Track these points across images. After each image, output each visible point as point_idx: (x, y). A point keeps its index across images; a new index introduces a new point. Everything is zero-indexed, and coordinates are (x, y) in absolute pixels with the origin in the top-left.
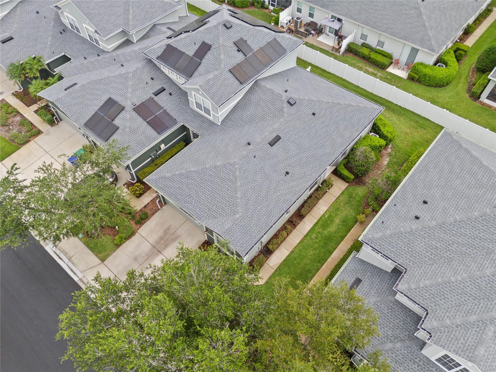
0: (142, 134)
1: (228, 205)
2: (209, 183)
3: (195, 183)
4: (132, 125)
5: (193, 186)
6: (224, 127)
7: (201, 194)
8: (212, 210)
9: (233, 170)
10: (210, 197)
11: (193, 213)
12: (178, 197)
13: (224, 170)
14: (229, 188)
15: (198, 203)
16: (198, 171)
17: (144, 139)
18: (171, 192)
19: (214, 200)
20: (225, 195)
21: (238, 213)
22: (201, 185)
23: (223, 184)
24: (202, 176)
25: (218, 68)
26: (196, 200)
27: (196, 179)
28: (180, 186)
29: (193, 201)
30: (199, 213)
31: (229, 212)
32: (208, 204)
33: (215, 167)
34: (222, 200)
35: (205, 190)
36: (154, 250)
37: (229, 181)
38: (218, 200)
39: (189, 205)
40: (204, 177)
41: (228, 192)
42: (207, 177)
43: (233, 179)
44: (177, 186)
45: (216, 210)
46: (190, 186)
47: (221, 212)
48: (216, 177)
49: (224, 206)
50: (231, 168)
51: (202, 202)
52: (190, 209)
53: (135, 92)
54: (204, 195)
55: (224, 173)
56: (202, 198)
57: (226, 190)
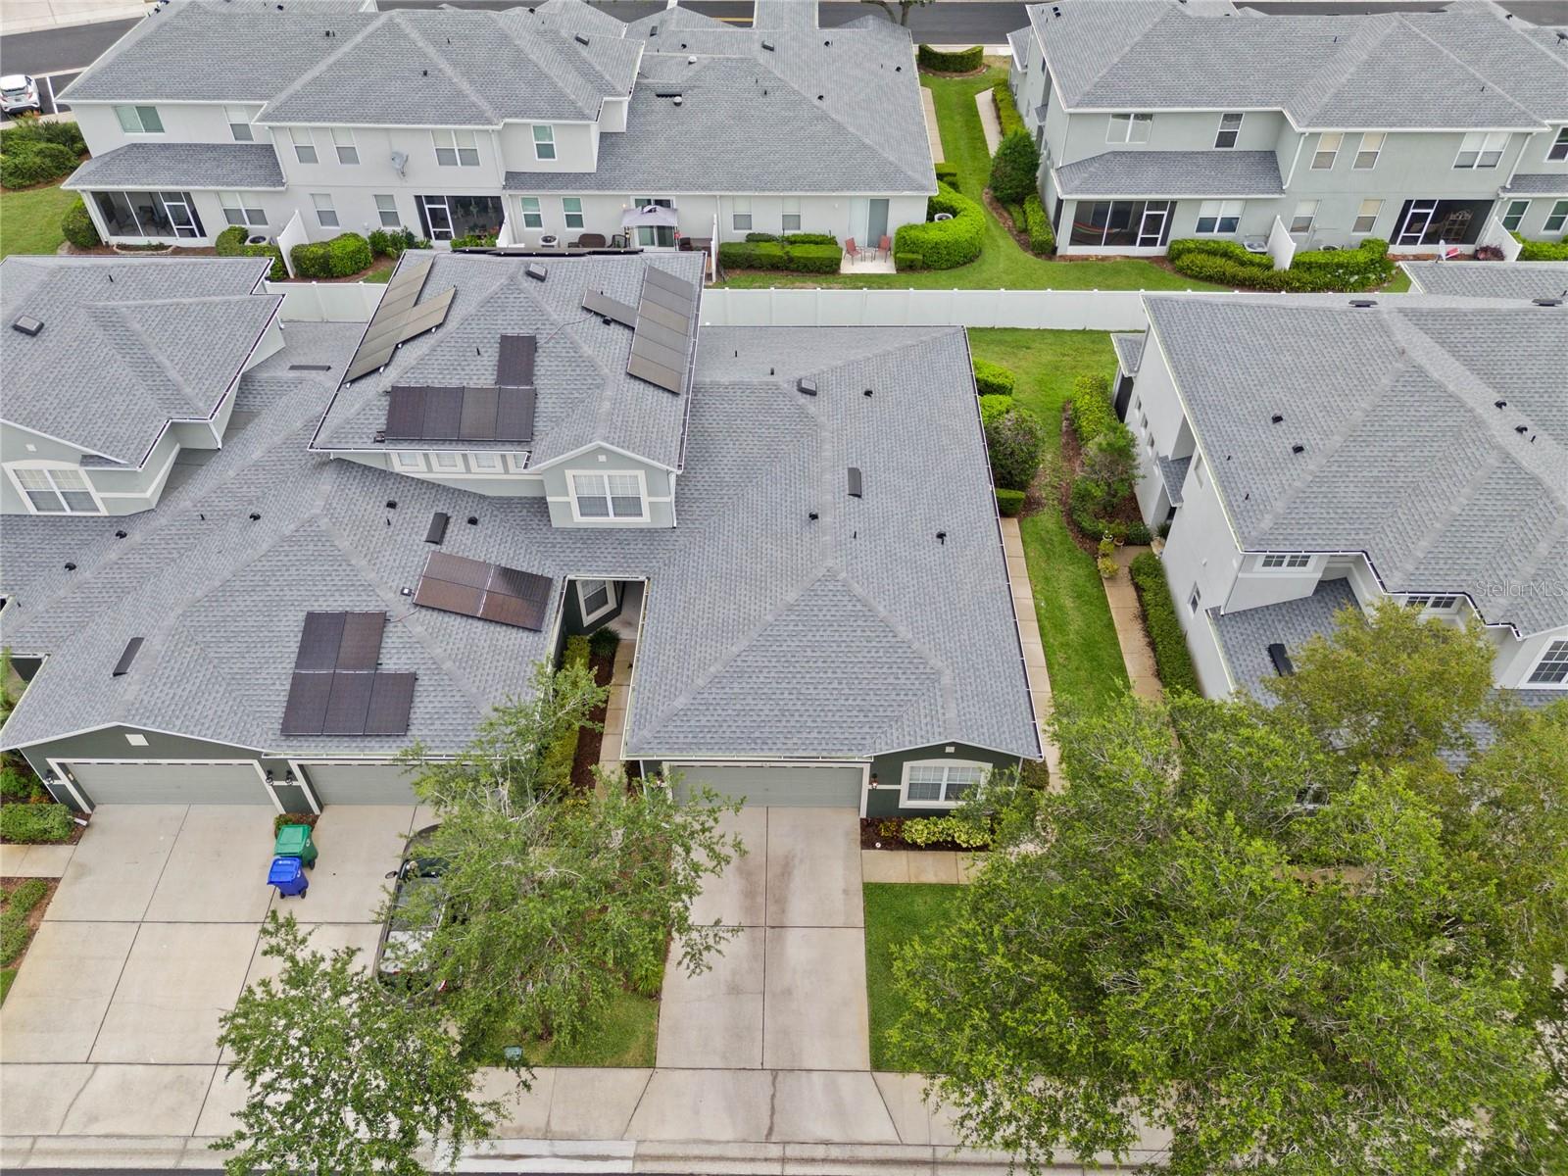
0: (496, 657)
1: (900, 671)
2: (809, 653)
3: (772, 674)
4: (449, 647)
5: (774, 685)
6: (690, 526)
7: (811, 691)
8: (873, 709)
9: (839, 588)
10: (840, 683)
11: (830, 746)
12: (757, 734)
13: (820, 602)
14: (869, 633)
15: (822, 714)
16: (755, 643)
17: (511, 665)
18: (728, 734)
19: (856, 682)
20: (873, 654)
21: (939, 673)
22: (791, 669)
23: (845, 634)
24: (774, 648)
25: (599, 381)
26: (811, 712)
27: (767, 664)
28: (738, 707)
29: (805, 718)
30: (847, 735)
31: (917, 686)
32: (850, 702)
33: (790, 608)
34: (877, 670)
35: (814, 674)
36: (760, 933)
37: (852, 619)
38: (866, 675)
39: (805, 735)
40: (784, 648)
41: (874, 644)
42: (789, 643)
43: (859, 607)
44: (730, 712)
45: (882, 702)
46: (765, 690)
47: (898, 698)
48: (814, 629)
49: (891, 680)
50: (831, 587)
51: (831, 707)
52: (816, 742)
53: (378, 561)
54: (820, 687)
55: (825, 609)
56: (821, 696)
57: (865, 644)
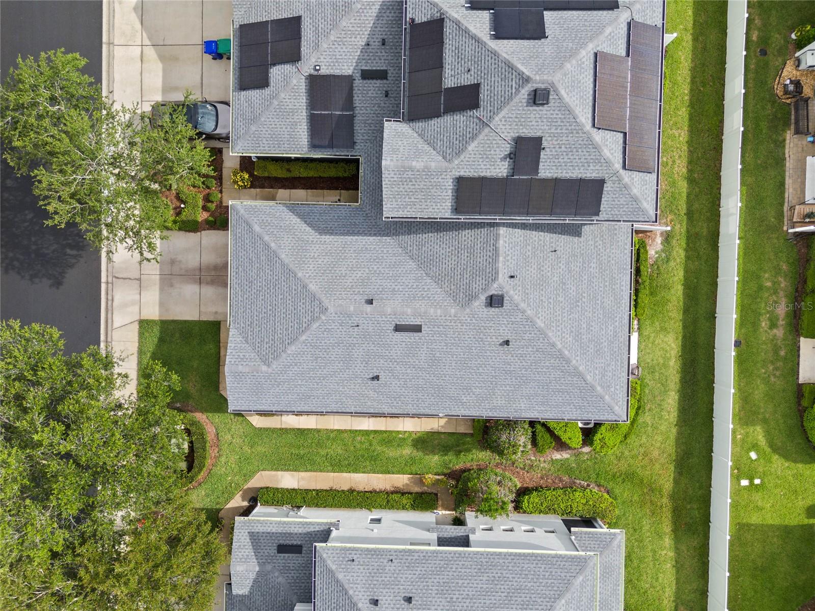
1: (270, 345)
2: (280, 297)
3: (269, 277)
5: (264, 278)
7: (261, 298)
8: (252, 329)
9: (316, 315)
10: (265, 313)
11: (235, 306)
12: (240, 269)
13: (308, 304)
14: (290, 329)
15: (250, 303)
16: (286, 267)
17: (286, 136)
18: (240, 254)
19: (265, 321)
20: (279, 331)
21: (269, 366)
22: (272, 287)
23: (290, 316)
24: (283, 278)
26: (251, 297)
27: (275, 274)
28: (254, 259)
29: (248, 294)
30: (240, 315)
31: (263, 353)
32: (255, 318)
33: (305, 287)
34: (271, 332)
35: (269, 299)
36: (197, 273)
37: (298, 321)
38: (268, 326)
39: (240, 293)
40: (283, 283)
41: (285, 332)
42: (286, 286)
43: (304, 325)
44: (251, 255)
45: (255, 334)
46: (261, 273)
47: (257, 342)
48: (293, 300)
49: (266, 340)
50: (316, 310)
51: (253, 307)
52: (237, 299)
54: (263, 302)
55: (304, 306)
56: (258, 303)
57: (285, 327)
